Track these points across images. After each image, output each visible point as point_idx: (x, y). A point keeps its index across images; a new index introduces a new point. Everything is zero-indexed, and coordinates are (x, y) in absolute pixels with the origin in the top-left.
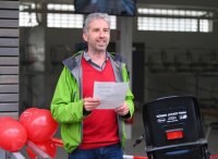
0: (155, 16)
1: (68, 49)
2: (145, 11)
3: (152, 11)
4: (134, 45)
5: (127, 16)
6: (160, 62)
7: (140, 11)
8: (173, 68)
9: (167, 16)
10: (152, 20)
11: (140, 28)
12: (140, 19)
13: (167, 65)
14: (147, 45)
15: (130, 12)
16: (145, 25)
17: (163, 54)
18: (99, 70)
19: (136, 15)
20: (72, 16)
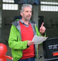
0: (48, 5)
1: (12, 18)
2: (44, 3)
3: (46, 3)
4: (39, 17)
5: (36, 5)
6: (50, 24)
7: (42, 3)
8: (55, 27)
9: (53, 5)
10: (46, 6)
11: (42, 10)
12: (41, 6)
13: (53, 25)
14: (44, 17)
15: (37, 3)
16: (44, 9)
17: (51, 21)
18: (27, 27)
19: (40, 5)
20: (13, 5)
